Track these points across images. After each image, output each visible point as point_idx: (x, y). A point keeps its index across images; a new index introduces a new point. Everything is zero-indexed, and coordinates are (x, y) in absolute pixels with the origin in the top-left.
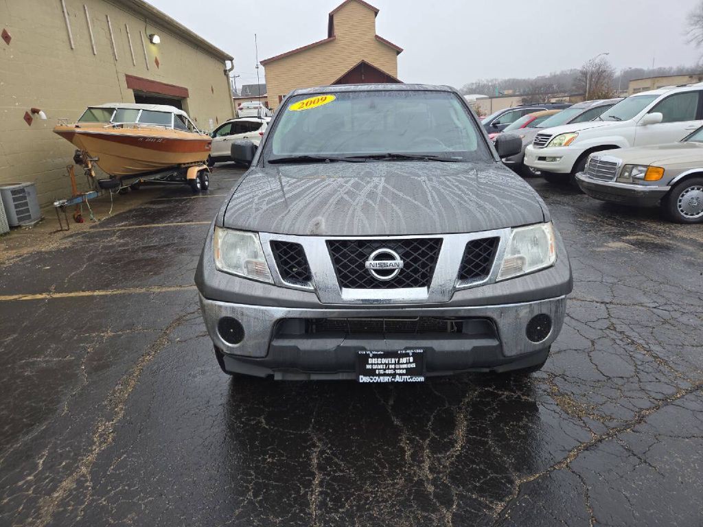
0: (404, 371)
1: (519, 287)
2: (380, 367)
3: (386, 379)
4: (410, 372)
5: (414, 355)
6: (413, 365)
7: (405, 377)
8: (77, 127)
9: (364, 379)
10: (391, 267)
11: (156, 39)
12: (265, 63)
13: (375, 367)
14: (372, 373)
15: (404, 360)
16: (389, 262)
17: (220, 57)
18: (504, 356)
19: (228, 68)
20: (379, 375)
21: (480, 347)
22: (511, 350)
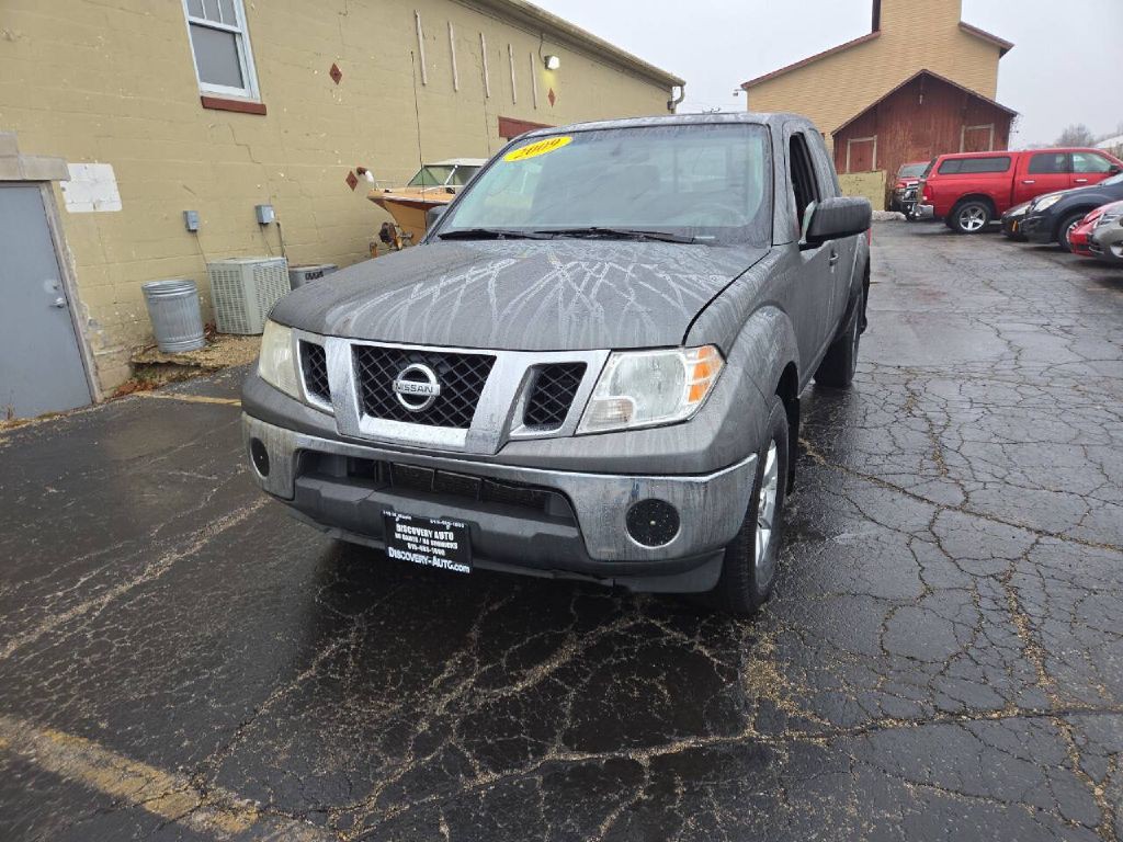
0: (442, 552)
1: (609, 448)
2: (410, 539)
3: (420, 559)
4: (450, 554)
5: (453, 529)
6: (454, 546)
7: (445, 561)
8: (387, 191)
9: (394, 553)
10: (420, 393)
11: (554, 63)
12: (748, 87)
13: (405, 538)
14: (402, 545)
15: (442, 535)
16: (418, 384)
17: (664, 82)
18: (590, 558)
19: (674, 100)
20: (413, 551)
21: (548, 536)
22: (601, 551)
